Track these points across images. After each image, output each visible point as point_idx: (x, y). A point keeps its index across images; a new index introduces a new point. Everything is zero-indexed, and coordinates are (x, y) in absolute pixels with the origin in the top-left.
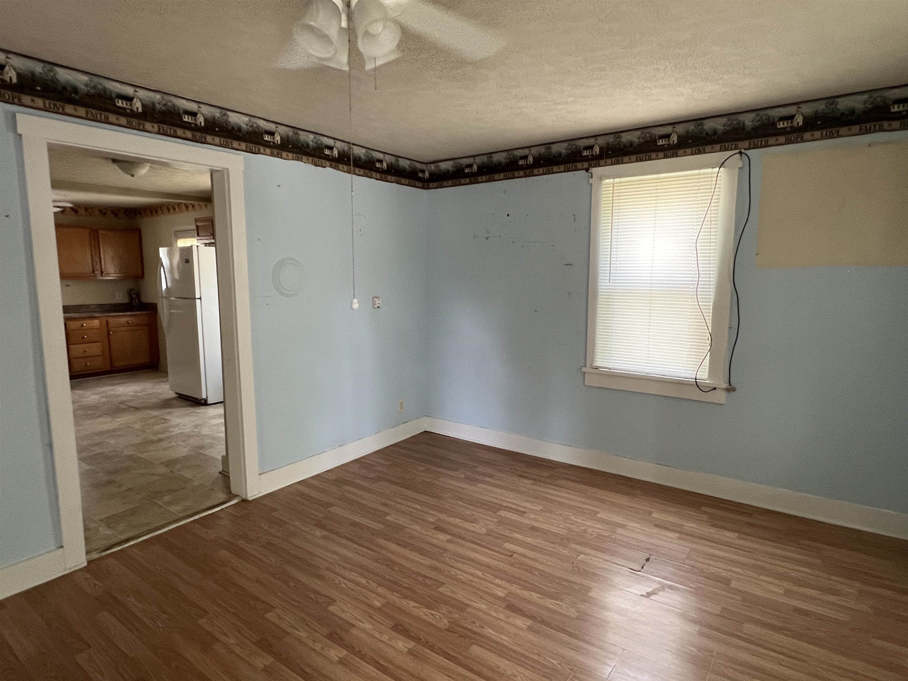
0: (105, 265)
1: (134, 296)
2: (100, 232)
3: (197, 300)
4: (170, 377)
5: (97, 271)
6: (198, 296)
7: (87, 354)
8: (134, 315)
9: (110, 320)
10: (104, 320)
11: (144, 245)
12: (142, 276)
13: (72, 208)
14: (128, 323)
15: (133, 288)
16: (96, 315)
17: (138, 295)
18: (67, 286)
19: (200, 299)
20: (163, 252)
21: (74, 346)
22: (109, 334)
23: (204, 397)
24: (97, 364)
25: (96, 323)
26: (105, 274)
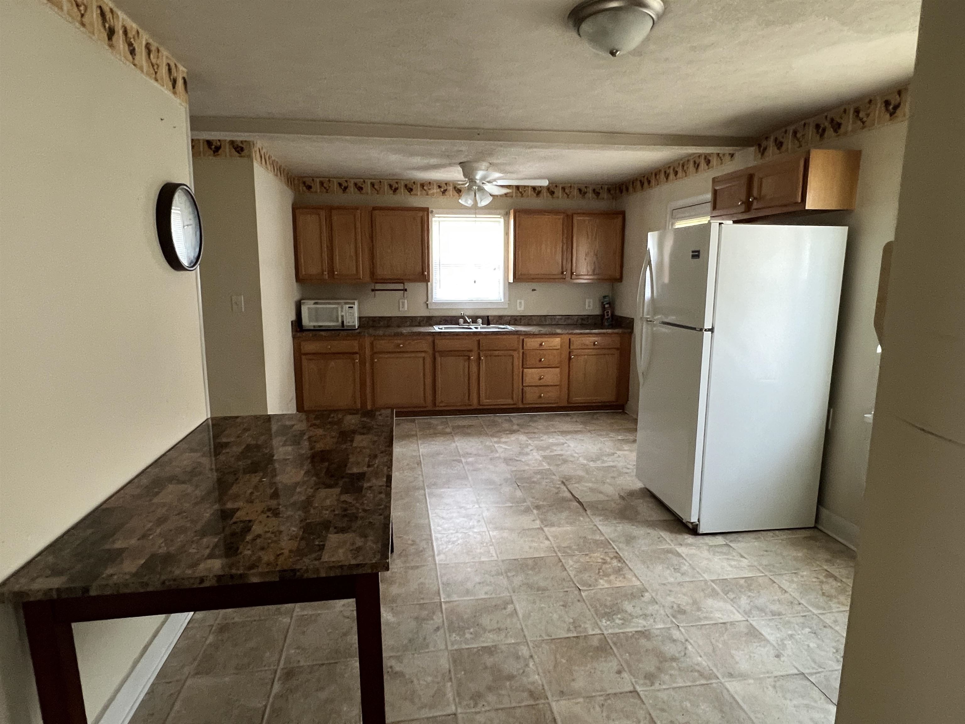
0: (576, 263)
1: (607, 306)
2: (576, 219)
3: (705, 333)
4: (640, 434)
5: (566, 271)
6: (707, 325)
7: (542, 382)
8: (604, 333)
9: (573, 338)
10: (567, 338)
11: (627, 232)
12: (621, 279)
13: (548, 188)
14: (594, 344)
15: (606, 294)
16: (559, 331)
17: (612, 304)
18: (534, 290)
19: (712, 330)
20: (652, 240)
21: (530, 370)
22: (570, 358)
23: (694, 519)
24: (551, 395)
25: (556, 341)
26: (576, 275)
